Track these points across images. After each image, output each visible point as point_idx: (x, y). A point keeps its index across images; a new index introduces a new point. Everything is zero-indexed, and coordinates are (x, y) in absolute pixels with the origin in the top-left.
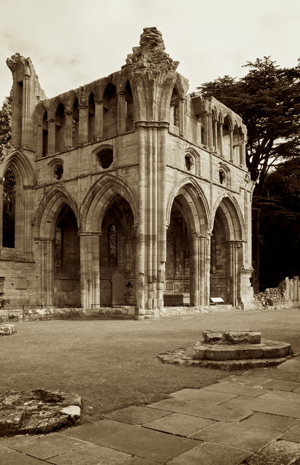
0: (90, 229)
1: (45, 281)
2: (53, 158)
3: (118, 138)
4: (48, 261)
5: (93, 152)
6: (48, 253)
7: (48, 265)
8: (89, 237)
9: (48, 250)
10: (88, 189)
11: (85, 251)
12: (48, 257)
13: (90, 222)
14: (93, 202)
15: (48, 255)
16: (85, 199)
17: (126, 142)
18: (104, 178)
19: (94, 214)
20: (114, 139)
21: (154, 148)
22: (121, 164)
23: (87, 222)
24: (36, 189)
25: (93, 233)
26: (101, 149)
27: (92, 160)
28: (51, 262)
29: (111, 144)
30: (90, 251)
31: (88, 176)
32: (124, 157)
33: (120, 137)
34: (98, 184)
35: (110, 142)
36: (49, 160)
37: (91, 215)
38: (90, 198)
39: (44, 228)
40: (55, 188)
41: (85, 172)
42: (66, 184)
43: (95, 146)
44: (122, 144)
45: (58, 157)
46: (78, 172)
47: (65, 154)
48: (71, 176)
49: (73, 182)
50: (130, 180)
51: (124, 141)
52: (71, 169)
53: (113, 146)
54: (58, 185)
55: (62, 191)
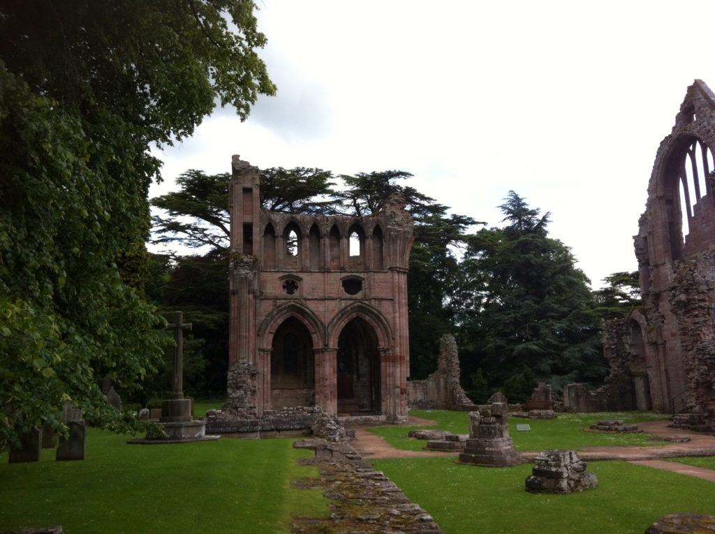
0: (333, 345)
2: (287, 274)
3: (370, 274)
5: (341, 279)
8: (332, 352)
9: (268, 361)
10: (337, 311)
12: (268, 368)
14: (339, 321)
15: (268, 366)
16: (334, 319)
17: (378, 279)
18: (356, 304)
20: (366, 274)
23: (331, 339)
24: (261, 299)
25: (334, 349)
26: (349, 278)
27: (340, 286)
30: (331, 365)
31: (336, 299)
32: (377, 290)
33: (373, 273)
34: (349, 308)
35: (362, 275)
36: (281, 275)
37: (335, 333)
39: (268, 339)
40: (293, 303)
41: (332, 295)
42: (307, 302)
43: (344, 275)
44: (374, 279)
45: (295, 274)
46: (324, 293)
47: (305, 274)
48: (314, 296)
49: (316, 302)
50: (383, 310)
51: (376, 277)
52: (313, 289)
53: (364, 279)
54: (297, 301)
55: (303, 307)
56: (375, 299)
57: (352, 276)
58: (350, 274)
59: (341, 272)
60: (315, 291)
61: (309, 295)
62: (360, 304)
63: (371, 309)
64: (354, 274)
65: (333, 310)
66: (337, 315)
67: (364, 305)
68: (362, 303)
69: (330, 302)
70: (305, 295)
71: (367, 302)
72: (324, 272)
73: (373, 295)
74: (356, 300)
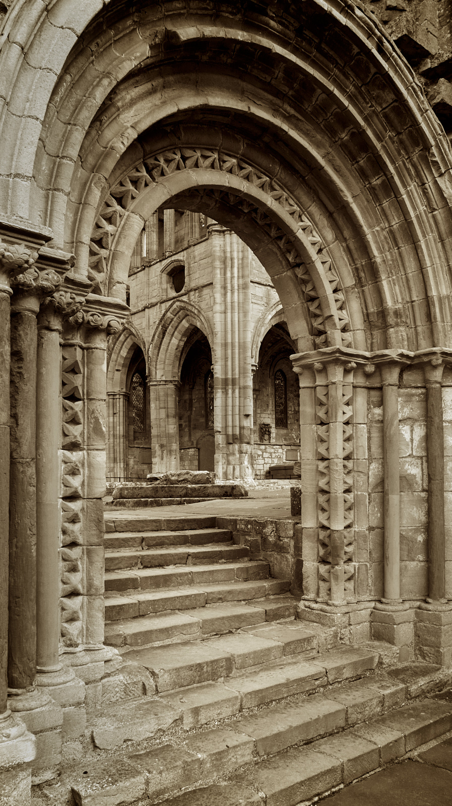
0: (163, 376)
1: (114, 450)
3: (189, 250)
4: (118, 423)
5: (162, 271)
6: (118, 412)
7: (118, 428)
8: (161, 387)
9: (118, 407)
10: (157, 323)
11: (156, 406)
12: (118, 418)
13: (162, 366)
14: (165, 339)
15: (118, 415)
16: (154, 335)
17: (199, 255)
18: (175, 306)
19: (168, 356)
20: (185, 252)
21: (232, 259)
22: (194, 285)
23: (158, 367)
25: (166, 381)
26: (172, 266)
27: (161, 283)
28: (121, 424)
29: (182, 258)
30: (162, 405)
31: (157, 304)
32: (197, 275)
33: (192, 248)
34: (169, 314)
35: (180, 257)
37: (163, 357)
38: (159, 333)
39: (113, 378)
41: (153, 300)
43: (165, 263)
46: (147, 299)
47: (131, 278)
48: (138, 306)
49: (139, 314)
50: (203, 307)
51: (196, 253)
52: (137, 297)
53: (185, 262)
55: (130, 327)
57: (172, 262)
58: (171, 260)
59: (160, 261)
60: (139, 299)
61: (134, 306)
62: (178, 303)
63: (190, 308)
64: (173, 258)
65: (155, 322)
66: (157, 328)
67: (183, 304)
68: (179, 301)
69: (151, 310)
70: (131, 309)
71: (186, 298)
72: (145, 269)
74: (174, 298)
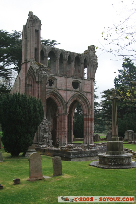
3: (83, 80)
5: (72, 81)
27: (72, 84)
35: (80, 80)
40: (53, 91)
41: (69, 89)
42: (59, 91)
43: (74, 79)
44: (85, 83)
45: (54, 77)
46: (66, 87)
47: (58, 77)
48: (62, 88)
49: (62, 91)
50: (88, 97)
51: (85, 82)
52: (61, 85)
53: (81, 82)
54: (55, 90)
55: (57, 93)
56: (85, 92)
57: (76, 80)
58: (76, 79)
59: (72, 78)
60: (62, 86)
61: (60, 87)
62: (79, 94)
63: (83, 96)
64: (77, 80)
65: (69, 96)
66: (71, 98)
68: (80, 93)
69: (68, 92)
70: (58, 88)
71: (82, 93)
72: (65, 77)
73: (84, 90)
74: (78, 92)
